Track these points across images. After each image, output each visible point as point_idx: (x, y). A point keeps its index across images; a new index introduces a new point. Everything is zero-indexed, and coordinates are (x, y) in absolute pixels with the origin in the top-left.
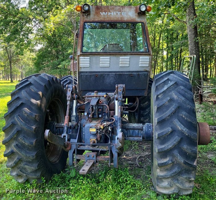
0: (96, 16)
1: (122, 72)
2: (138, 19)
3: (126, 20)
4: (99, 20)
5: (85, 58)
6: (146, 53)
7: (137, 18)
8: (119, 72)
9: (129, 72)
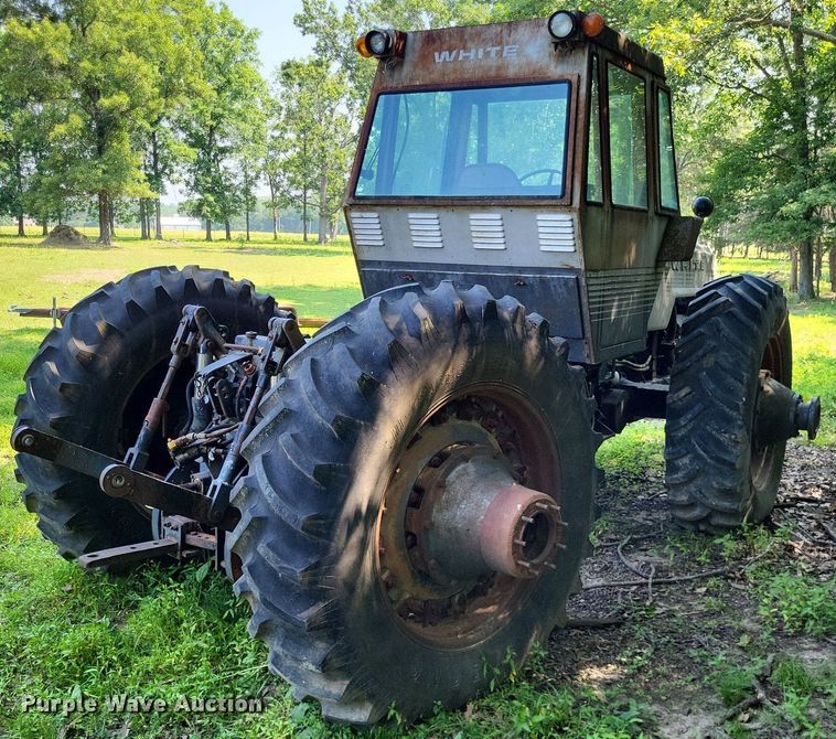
0: (421, 66)
1: (486, 268)
2: (556, 67)
3: (516, 74)
4: (427, 81)
5: (365, 215)
6: (554, 202)
7: (553, 65)
8: (477, 267)
9: (511, 269)
